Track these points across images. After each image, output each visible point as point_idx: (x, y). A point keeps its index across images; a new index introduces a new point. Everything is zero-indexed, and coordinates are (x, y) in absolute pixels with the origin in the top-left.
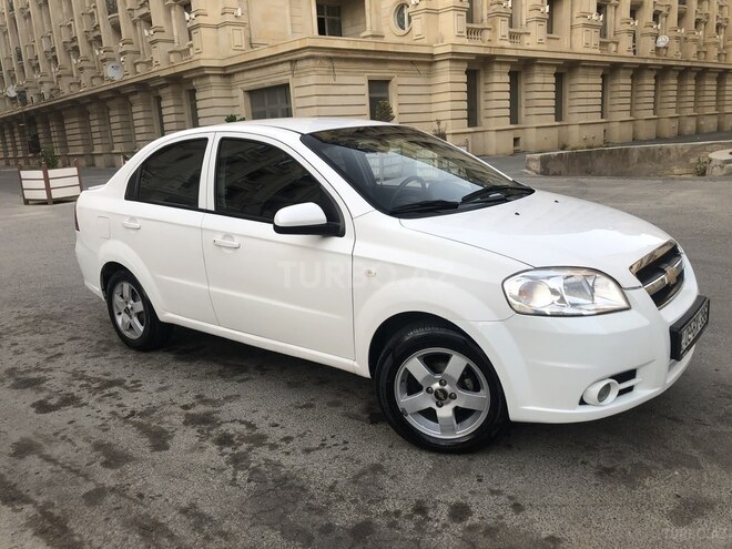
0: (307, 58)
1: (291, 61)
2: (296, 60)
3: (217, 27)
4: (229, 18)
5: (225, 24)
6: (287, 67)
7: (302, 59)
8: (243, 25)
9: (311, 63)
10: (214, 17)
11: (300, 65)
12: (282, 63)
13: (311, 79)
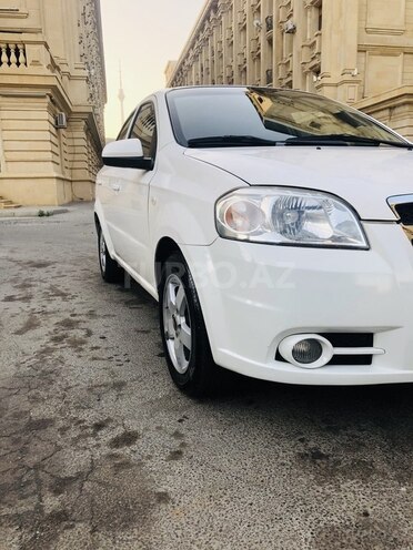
0: (404, 104)
1: (390, 108)
2: (394, 107)
3: (337, 85)
4: (347, 77)
5: (343, 82)
6: (387, 112)
7: (399, 106)
8: (358, 82)
9: (407, 108)
10: (335, 77)
11: (397, 110)
12: (382, 110)
13: (405, 123)
